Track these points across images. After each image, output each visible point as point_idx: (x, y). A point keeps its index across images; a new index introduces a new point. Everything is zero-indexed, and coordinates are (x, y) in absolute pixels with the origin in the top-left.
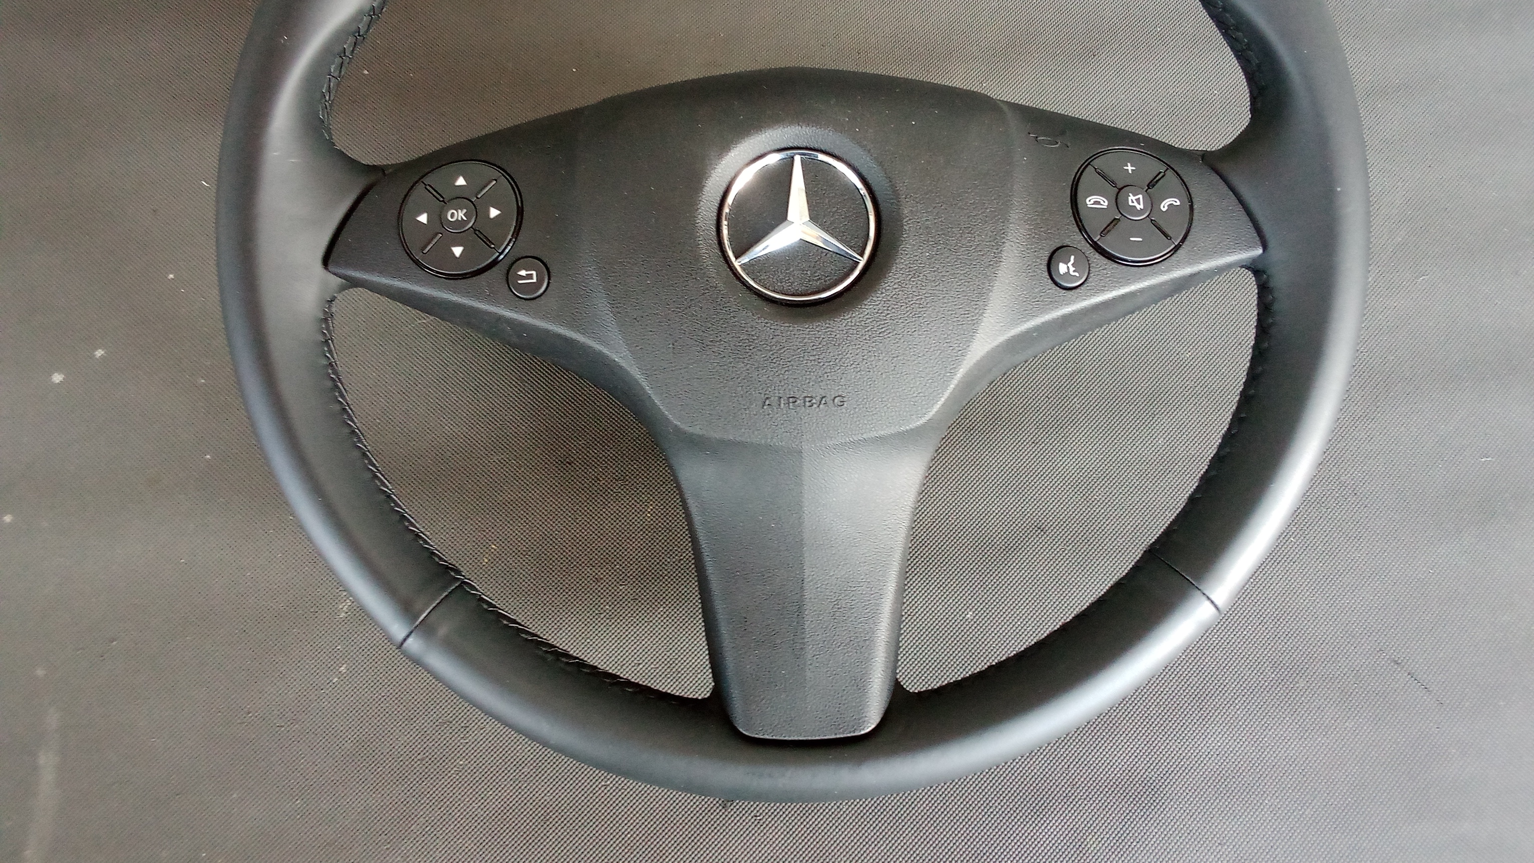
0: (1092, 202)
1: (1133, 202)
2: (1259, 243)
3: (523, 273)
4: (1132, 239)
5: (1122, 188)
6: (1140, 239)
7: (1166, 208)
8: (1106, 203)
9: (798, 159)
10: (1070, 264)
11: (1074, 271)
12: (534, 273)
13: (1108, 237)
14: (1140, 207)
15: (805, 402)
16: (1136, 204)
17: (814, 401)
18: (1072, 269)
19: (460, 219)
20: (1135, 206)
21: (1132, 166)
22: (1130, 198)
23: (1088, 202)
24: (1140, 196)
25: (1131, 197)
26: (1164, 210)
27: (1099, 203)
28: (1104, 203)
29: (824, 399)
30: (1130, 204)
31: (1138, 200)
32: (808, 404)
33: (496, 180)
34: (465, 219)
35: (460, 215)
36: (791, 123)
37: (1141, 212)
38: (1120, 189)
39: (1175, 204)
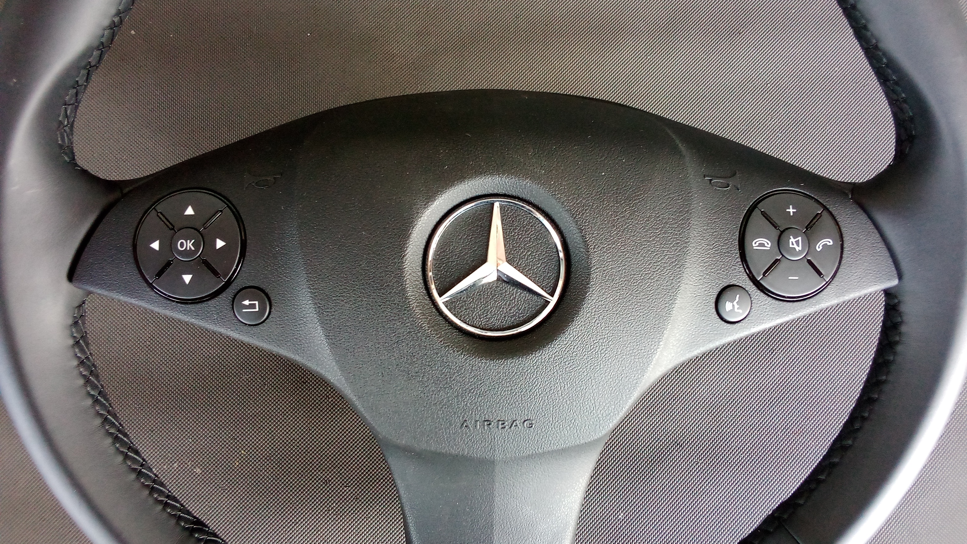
0: (757, 244)
1: (793, 244)
2: (896, 275)
3: (247, 302)
4: (790, 278)
5: (784, 231)
6: (797, 278)
7: (821, 247)
8: (769, 246)
9: (497, 205)
10: (735, 303)
11: (738, 308)
12: (257, 303)
13: (770, 277)
14: (798, 249)
15: (498, 424)
16: (795, 246)
17: (506, 423)
18: (736, 306)
19: (188, 249)
20: (795, 248)
21: (793, 208)
22: (790, 241)
23: (754, 245)
24: (800, 238)
25: (792, 240)
26: (819, 250)
27: (763, 245)
28: (768, 244)
29: (515, 423)
30: (791, 246)
31: (797, 242)
32: (500, 427)
33: (221, 211)
34: (193, 249)
35: (189, 245)
36: (492, 174)
37: (800, 252)
38: (782, 232)
39: (828, 244)
